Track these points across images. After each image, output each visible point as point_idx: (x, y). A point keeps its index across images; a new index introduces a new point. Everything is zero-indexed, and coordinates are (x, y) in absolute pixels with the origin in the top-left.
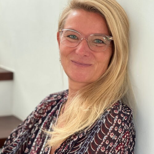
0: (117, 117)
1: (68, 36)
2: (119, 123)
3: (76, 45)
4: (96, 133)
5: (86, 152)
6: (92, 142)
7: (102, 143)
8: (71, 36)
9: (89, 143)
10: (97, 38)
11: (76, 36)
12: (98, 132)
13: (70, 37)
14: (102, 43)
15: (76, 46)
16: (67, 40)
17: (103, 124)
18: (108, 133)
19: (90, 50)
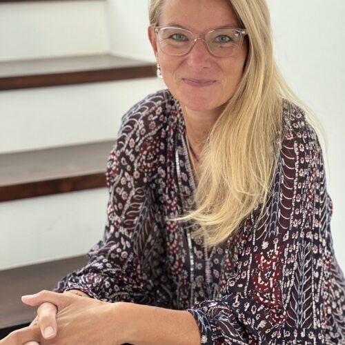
0: (296, 145)
1: (171, 37)
2: (302, 150)
3: (187, 52)
4: (281, 184)
5: (279, 217)
6: (281, 199)
7: (295, 192)
8: (175, 37)
9: (277, 203)
10: (220, 33)
11: (183, 35)
12: (283, 182)
13: (174, 39)
14: (229, 41)
15: (187, 54)
16: (169, 44)
17: (284, 167)
18: (297, 174)
19: (211, 57)
